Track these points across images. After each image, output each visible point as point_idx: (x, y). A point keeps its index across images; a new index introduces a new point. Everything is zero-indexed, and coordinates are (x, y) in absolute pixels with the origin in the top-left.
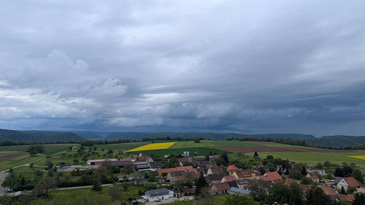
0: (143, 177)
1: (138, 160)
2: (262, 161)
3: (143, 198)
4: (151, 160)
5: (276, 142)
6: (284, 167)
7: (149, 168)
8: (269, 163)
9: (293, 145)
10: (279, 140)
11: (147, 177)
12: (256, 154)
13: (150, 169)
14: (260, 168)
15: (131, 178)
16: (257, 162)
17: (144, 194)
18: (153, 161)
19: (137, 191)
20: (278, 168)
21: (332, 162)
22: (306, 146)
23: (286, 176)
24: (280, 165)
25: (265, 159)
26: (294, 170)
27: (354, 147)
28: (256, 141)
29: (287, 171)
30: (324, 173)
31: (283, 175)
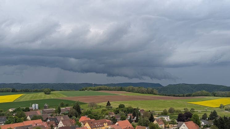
2: (114, 111)
5: (128, 91)
6: (134, 115)
8: (120, 112)
9: (143, 93)
10: (131, 89)
12: (109, 104)
14: (112, 117)
16: (109, 111)
20: (129, 117)
21: (176, 109)
22: (155, 94)
23: (136, 123)
24: (131, 113)
25: (117, 108)
26: (143, 117)
27: (194, 94)
28: (108, 90)
29: (137, 119)
30: (168, 119)
31: (134, 123)
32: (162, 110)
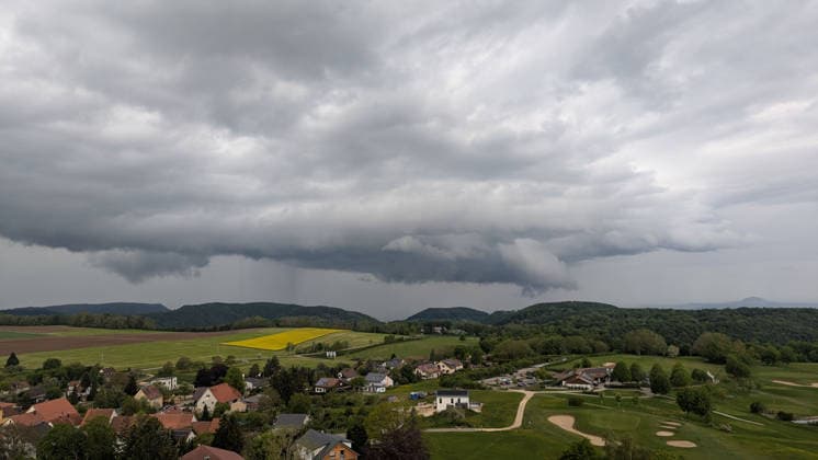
2: (28, 377)
5: (75, 325)
6: (85, 384)
8: (48, 379)
9: (117, 328)
10: (83, 319)
12: (13, 360)
14: (20, 395)
16: (13, 380)
20: (71, 388)
21: (194, 359)
22: (146, 329)
23: (90, 403)
24: (78, 379)
25: (39, 370)
26: (109, 387)
27: (236, 324)
28: (17, 324)
29: (94, 392)
30: (175, 383)
31: (83, 403)
32: (160, 365)
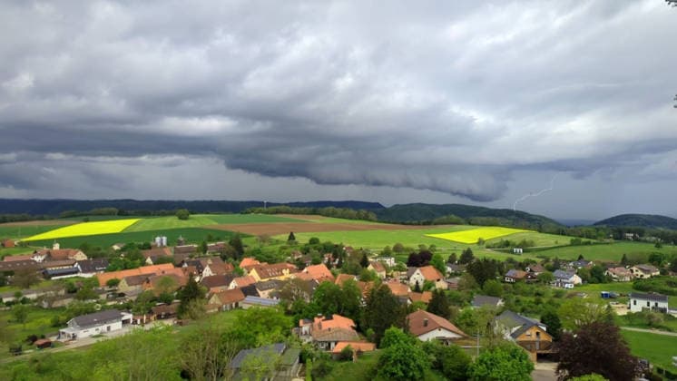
0: (62, 292)
1: (49, 256)
2: (301, 248)
3: (63, 333)
4: (81, 256)
5: (326, 216)
6: (335, 256)
7: (76, 272)
8: (312, 250)
9: (351, 219)
11: (72, 291)
12: (292, 237)
13: (79, 275)
14: (298, 259)
15: (33, 296)
16: (293, 250)
17: (66, 325)
18: (86, 258)
19: (48, 321)
20: (327, 258)
21: (405, 245)
22: (370, 220)
23: (338, 270)
24: (330, 253)
25: (306, 245)
26: (350, 259)
28: (292, 213)
29: (340, 262)
30: (393, 262)
31: (334, 269)
32: (382, 247)
